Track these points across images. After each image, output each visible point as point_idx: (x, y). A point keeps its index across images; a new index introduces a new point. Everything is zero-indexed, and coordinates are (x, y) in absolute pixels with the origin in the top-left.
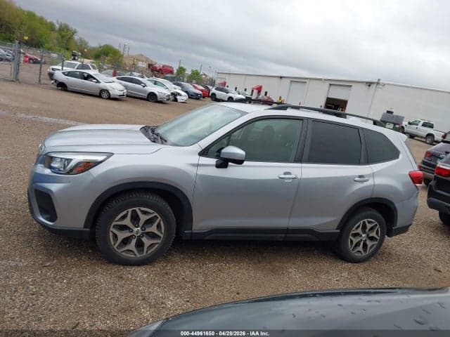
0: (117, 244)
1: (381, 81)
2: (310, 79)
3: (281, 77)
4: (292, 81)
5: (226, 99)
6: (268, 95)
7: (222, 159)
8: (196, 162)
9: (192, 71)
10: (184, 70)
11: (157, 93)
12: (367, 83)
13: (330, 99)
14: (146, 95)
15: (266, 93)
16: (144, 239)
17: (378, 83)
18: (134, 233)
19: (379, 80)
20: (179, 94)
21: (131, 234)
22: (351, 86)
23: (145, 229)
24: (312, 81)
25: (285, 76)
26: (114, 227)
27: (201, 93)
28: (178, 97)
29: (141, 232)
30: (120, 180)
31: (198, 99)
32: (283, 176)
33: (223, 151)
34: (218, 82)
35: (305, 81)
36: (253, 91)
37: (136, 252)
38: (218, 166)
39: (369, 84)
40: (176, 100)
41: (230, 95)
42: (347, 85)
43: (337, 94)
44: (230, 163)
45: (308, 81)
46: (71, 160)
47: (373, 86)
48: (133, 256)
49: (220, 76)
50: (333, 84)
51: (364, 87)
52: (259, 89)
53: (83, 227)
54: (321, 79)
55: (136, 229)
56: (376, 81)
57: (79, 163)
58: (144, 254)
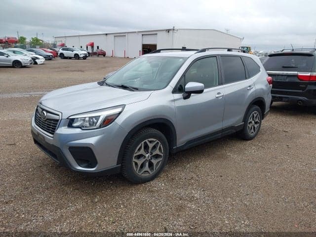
0: (138, 170)
1: (175, 28)
2: (128, 33)
3: (106, 34)
4: (115, 36)
5: (73, 56)
6: (100, 48)
7: (187, 92)
8: (172, 99)
9: (32, 39)
10: (24, 39)
11: (20, 60)
12: (166, 30)
13: (145, 45)
14: (12, 63)
15: (98, 47)
16: (153, 161)
17: (174, 30)
18: (147, 158)
19: (174, 27)
20: (37, 58)
21: (144, 160)
22: (156, 34)
23: (152, 153)
24: (129, 34)
25: (109, 33)
26: (135, 158)
27: (52, 54)
28: (37, 61)
29: (150, 156)
30: (136, 123)
31: (50, 59)
32: (217, 96)
33: (186, 87)
34: (58, 44)
35: (124, 35)
36: (87, 47)
37: (150, 172)
38: (185, 98)
39: (168, 31)
40: (36, 63)
41: (75, 52)
42: (154, 33)
43: (149, 41)
44: (192, 94)
45: (126, 35)
46: (100, 116)
47: (170, 32)
48: (148, 174)
49: (58, 40)
50: (145, 34)
51: (165, 33)
52: (92, 45)
53: (116, 164)
54: (136, 32)
55: (147, 155)
56: (172, 28)
57: (107, 117)
58: (155, 170)
